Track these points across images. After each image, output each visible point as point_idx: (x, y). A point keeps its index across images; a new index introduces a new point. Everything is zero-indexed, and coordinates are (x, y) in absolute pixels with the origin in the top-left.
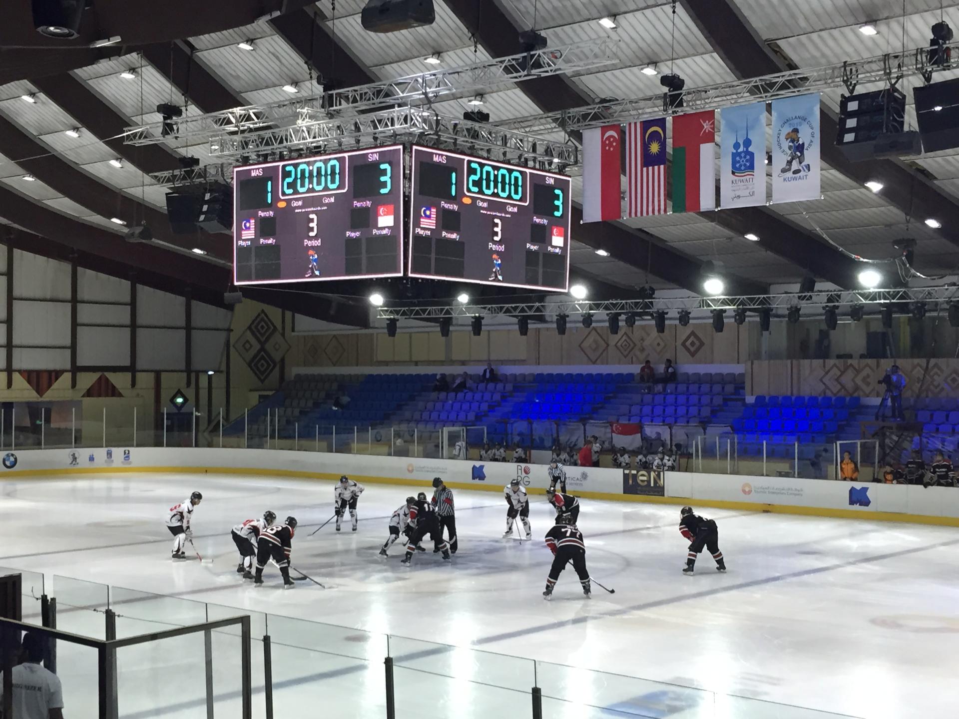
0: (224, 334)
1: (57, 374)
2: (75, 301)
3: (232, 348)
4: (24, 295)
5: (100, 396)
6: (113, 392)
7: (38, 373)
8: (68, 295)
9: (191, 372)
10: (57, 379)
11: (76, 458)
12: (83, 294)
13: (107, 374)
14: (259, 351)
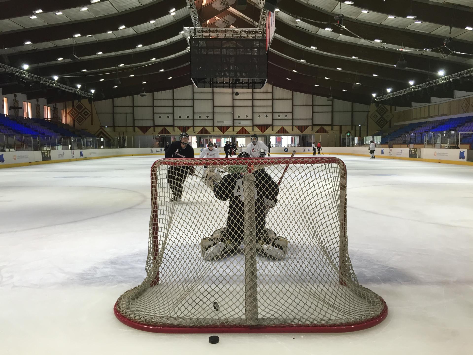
0: (366, 113)
1: (307, 127)
2: (313, 106)
3: (369, 117)
4: (297, 105)
5: (321, 133)
6: (325, 132)
7: (301, 126)
8: (311, 104)
9: (353, 126)
10: (307, 128)
11: (304, 150)
12: (316, 103)
13: (323, 126)
14: (380, 118)
